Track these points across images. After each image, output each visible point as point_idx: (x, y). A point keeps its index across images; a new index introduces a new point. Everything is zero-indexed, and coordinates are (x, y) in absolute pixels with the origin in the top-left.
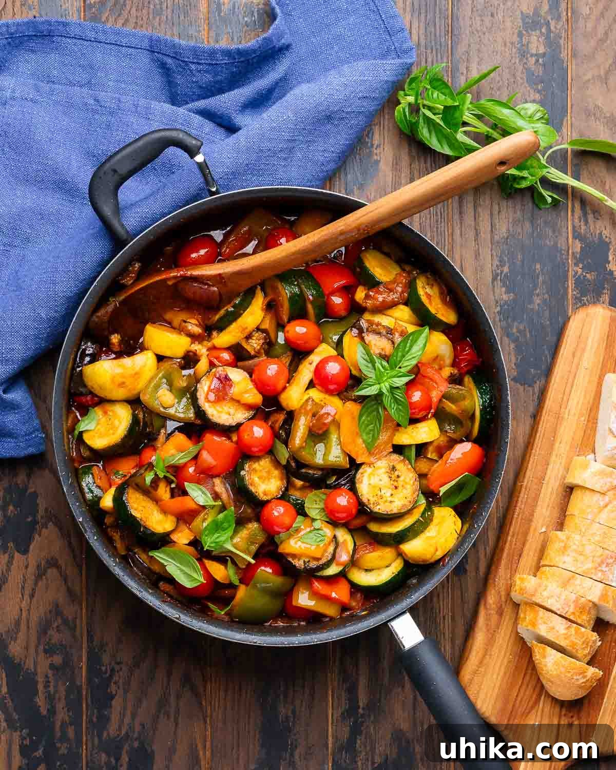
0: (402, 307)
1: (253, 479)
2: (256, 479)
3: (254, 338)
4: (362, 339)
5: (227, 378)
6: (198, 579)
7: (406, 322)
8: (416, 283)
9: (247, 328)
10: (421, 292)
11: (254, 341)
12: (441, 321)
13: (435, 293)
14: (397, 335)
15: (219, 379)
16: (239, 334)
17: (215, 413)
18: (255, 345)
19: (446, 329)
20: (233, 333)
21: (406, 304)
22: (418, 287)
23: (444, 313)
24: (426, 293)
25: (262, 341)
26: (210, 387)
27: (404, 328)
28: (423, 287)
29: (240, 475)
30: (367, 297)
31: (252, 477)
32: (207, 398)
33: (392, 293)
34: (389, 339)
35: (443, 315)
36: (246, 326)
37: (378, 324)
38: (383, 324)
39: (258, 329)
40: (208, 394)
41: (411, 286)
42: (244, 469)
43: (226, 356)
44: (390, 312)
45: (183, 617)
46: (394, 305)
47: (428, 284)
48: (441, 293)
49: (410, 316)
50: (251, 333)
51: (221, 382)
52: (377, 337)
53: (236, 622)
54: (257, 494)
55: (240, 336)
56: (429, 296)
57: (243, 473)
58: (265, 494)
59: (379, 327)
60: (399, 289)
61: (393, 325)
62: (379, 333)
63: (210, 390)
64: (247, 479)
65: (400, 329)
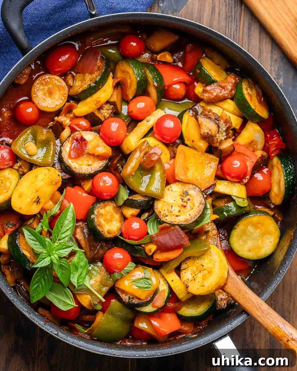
0: (229, 101)
1: (100, 221)
2: (103, 222)
3: (105, 109)
4: (197, 119)
5: (83, 139)
6: (71, 303)
7: (231, 113)
8: (242, 85)
9: (100, 102)
10: (245, 92)
11: (104, 111)
12: (257, 115)
13: (253, 94)
14: (222, 122)
15: (77, 140)
16: (94, 106)
17: (77, 166)
18: (106, 114)
19: (261, 122)
20: (89, 105)
21: (232, 99)
22: (243, 88)
23: (260, 109)
24: (248, 93)
25: (110, 111)
26: (71, 147)
27: (228, 117)
28: (247, 89)
29: (91, 218)
30: (204, 91)
31: (99, 220)
32: (70, 156)
33: (224, 90)
34: (216, 124)
35: (258, 110)
36: (100, 100)
37: (210, 111)
38: (214, 111)
39: (108, 102)
40: (70, 152)
41: (237, 86)
42: (93, 214)
43: (84, 123)
44: (221, 104)
45: (60, 334)
46: (224, 99)
47: (249, 87)
48: (258, 94)
49: (235, 108)
50: (102, 106)
51: (79, 143)
52: (208, 120)
53: (95, 340)
54: (103, 233)
55: (95, 108)
56: (250, 95)
57: (93, 216)
58: (109, 233)
59: (210, 113)
60: (230, 88)
61: (221, 114)
62: (210, 118)
63: (71, 150)
64: (96, 221)
65: (225, 118)
